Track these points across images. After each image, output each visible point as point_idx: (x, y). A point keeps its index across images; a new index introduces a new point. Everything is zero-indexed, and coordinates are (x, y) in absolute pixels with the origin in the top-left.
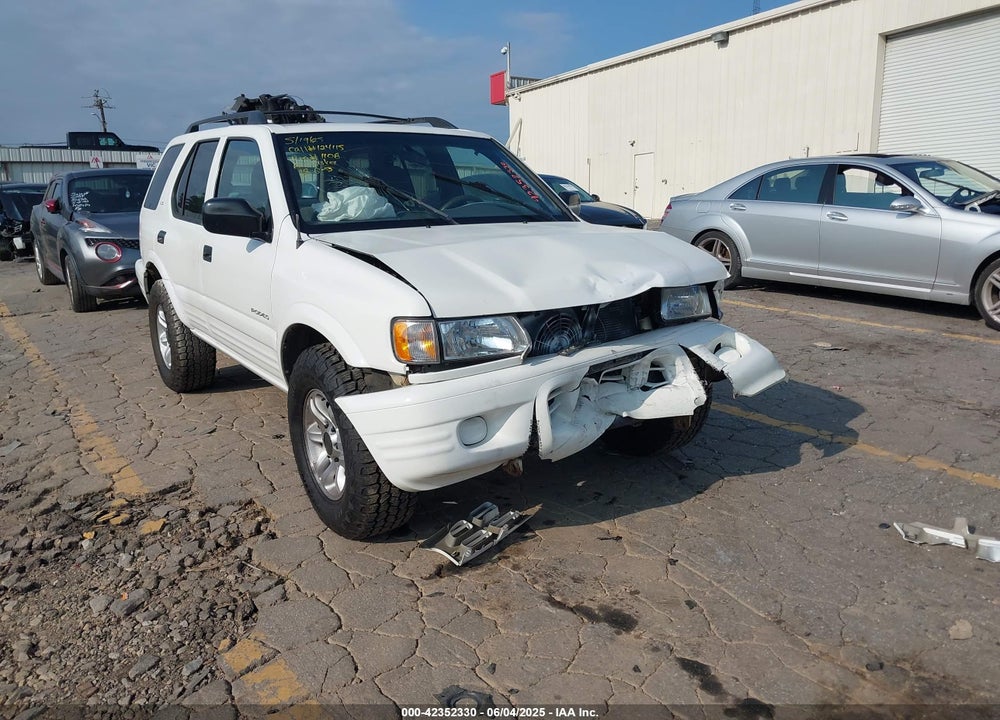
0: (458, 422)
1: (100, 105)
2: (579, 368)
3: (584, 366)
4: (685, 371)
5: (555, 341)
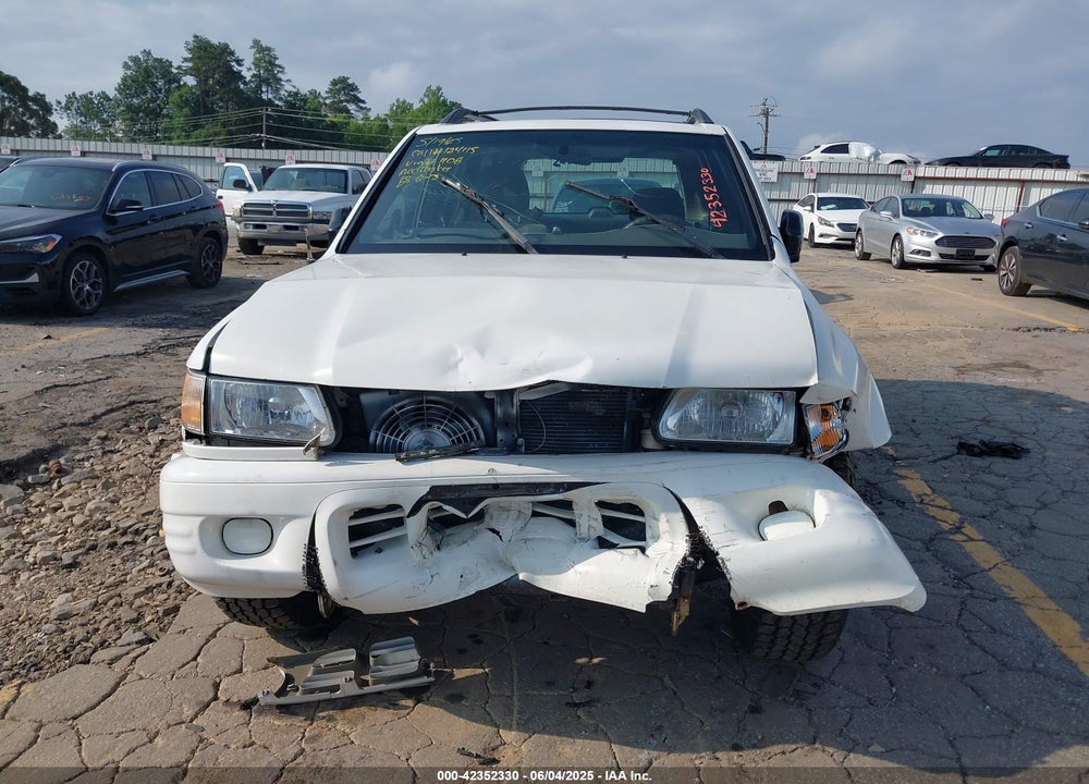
0: (201, 519)
1: (766, 114)
2: (409, 485)
3: (418, 484)
4: (672, 532)
5: (415, 437)
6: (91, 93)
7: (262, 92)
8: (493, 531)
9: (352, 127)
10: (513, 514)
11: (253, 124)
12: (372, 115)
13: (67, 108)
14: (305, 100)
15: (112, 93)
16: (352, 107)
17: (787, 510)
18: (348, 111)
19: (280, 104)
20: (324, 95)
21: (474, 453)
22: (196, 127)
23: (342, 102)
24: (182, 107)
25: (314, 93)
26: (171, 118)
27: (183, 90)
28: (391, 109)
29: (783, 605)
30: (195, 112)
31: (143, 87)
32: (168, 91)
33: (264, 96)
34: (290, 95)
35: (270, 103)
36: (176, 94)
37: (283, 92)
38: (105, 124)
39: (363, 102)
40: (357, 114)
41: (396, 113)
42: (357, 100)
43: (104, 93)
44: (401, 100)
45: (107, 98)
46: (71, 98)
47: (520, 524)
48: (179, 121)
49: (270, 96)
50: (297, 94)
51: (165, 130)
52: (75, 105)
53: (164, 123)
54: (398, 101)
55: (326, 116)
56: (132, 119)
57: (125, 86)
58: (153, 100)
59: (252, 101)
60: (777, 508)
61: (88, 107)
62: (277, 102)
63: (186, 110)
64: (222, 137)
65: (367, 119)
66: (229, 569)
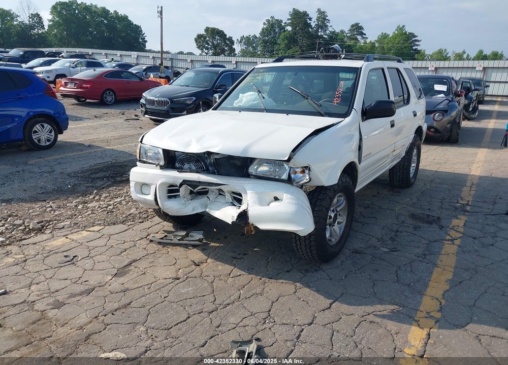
0: (135, 182)
2: (177, 179)
3: (180, 179)
4: (245, 203)
5: (186, 166)
6: (250, 36)
7: (319, 32)
8: (208, 197)
9: (357, 47)
10: (214, 193)
11: (312, 47)
12: (368, 41)
13: (241, 42)
14: (337, 35)
15: (258, 35)
16: (359, 37)
17: (279, 200)
18: (357, 39)
19: (326, 37)
20: (347, 32)
21: (200, 172)
22: (289, 49)
23: (355, 35)
24: (284, 40)
25: (342, 32)
26: (280, 45)
27: (286, 33)
28: (378, 38)
29: (262, 226)
30: (290, 42)
31: (270, 32)
32: (280, 33)
33: (319, 34)
34: (331, 33)
35: (321, 37)
36: (283, 34)
37: (328, 32)
38: (254, 48)
39: (365, 34)
40: (361, 40)
41: (381, 39)
42: (362, 34)
43: (255, 35)
44: (384, 33)
45: (256, 37)
46: (242, 38)
47: (215, 196)
48: (282, 46)
49: (322, 34)
50: (334, 32)
51: (277, 50)
52: (244, 40)
53: (276, 47)
54: (382, 33)
55: (346, 42)
56: (264, 46)
57: (264, 32)
58: (273, 38)
59: (314, 37)
60: (276, 199)
61: (248, 41)
62: (325, 36)
63: (286, 41)
64: (299, 53)
65: (365, 43)
66: (140, 198)
